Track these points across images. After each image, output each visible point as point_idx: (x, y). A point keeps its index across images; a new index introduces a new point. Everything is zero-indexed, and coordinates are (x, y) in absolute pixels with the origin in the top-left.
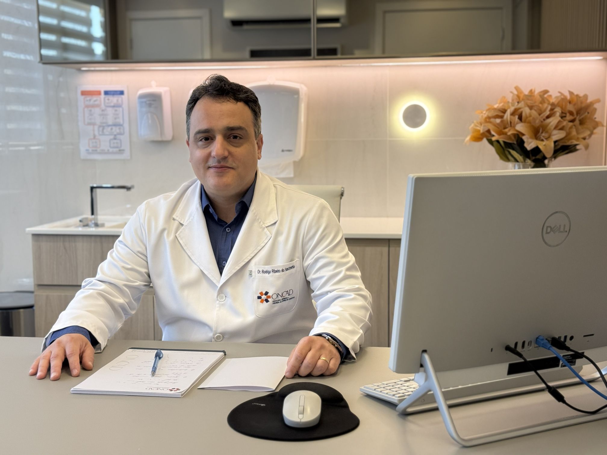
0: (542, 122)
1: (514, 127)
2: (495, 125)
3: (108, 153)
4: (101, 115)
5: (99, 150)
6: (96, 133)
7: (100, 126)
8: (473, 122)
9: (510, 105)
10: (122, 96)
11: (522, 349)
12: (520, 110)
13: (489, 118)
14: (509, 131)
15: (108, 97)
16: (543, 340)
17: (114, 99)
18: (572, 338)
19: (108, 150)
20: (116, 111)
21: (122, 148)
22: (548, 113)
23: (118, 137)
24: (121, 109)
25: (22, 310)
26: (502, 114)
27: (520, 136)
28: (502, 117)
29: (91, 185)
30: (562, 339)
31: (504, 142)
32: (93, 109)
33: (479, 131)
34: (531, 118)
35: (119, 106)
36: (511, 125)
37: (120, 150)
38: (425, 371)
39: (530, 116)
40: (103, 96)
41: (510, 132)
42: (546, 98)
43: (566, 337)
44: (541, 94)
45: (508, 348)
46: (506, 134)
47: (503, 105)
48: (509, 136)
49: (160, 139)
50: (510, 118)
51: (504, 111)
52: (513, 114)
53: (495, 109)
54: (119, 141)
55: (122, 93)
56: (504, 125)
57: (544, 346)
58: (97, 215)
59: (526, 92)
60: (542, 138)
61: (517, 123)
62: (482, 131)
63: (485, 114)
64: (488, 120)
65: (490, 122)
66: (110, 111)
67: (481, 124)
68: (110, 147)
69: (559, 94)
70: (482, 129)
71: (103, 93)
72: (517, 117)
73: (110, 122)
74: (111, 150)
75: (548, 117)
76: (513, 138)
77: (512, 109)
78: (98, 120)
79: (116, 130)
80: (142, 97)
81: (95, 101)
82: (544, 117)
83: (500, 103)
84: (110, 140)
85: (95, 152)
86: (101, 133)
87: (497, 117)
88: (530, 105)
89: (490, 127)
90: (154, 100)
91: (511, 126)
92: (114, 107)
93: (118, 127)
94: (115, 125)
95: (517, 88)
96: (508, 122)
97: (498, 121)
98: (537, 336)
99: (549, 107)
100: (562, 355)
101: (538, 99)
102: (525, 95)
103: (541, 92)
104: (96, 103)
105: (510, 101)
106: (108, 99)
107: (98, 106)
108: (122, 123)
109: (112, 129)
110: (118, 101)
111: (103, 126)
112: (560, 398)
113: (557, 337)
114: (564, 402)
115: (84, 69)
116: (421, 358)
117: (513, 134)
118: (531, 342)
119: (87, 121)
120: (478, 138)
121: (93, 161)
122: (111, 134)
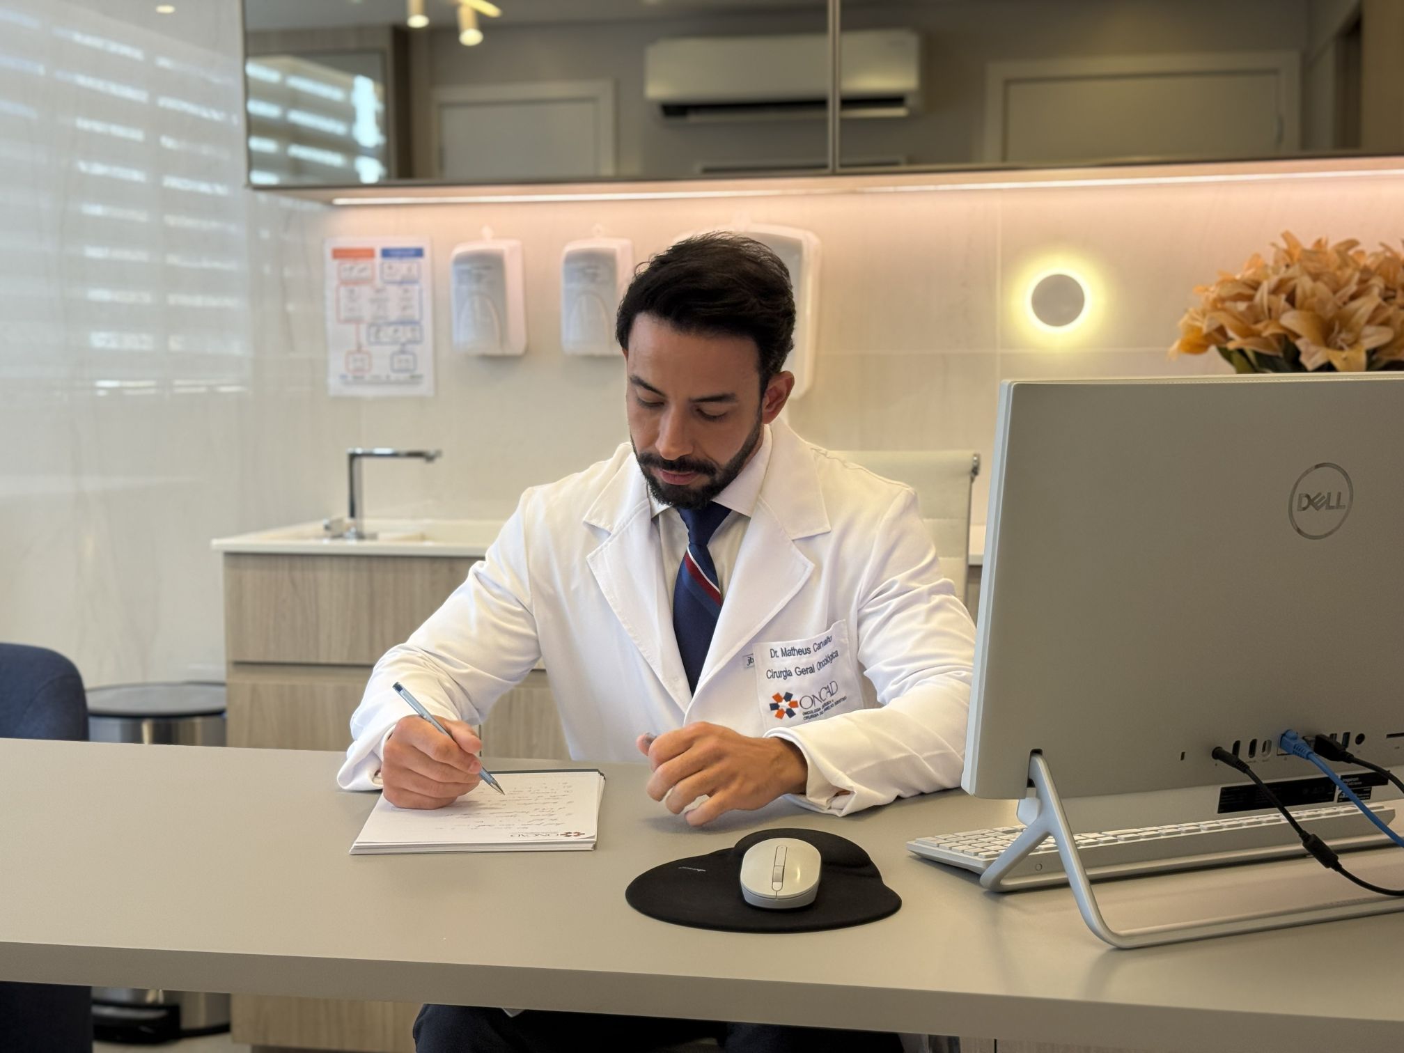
0: (1340, 308)
1: (1277, 319)
2: (1234, 315)
3: (388, 382)
4: (373, 301)
5: (367, 377)
6: (364, 340)
7: (371, 325)
8: (1186, 311)
9: (1270, 272)
10: (420, 260)
11: (1250, 756)
12: (1292, 283)
13: (1222, 300)
14: (1266, 327)
15: (389, 261)
16: (1295, 738)
17: (402, 267)
18: (1360, 739)
19: (388, 377)
20: (406, 291)
21: (418, 372)
22: (1353, 288)
23: (409, 347)
24: (416, 288)
25: (198, 721)
26: (1248, 292)
27: (1291, 339)
28: (1250, 298)
29: (350, 450)
30: (1340, 740)
31: (1257, 354)
32: (357, 289)
33: (1200, 329)
34: (1315, 300)
35: (413, 281)
36: (1272, 314)
37: (413, 377)
38: (1038, 796)
39: (1313, 295)
40: (378, 259)
41: (1268, 330)
42: (1352, 258)
43: (1347, 736)
44: (1342, 248)
45: (1218, 754)
46: (1257, 334)
47: (1255, 273)
48: (1266, 338)
49: (497, 351)
50: (1269, 301)
51: (1255, 286)
52: (1275, 291)
53: (1235, 281)
54: (410, 357)
55: (419, 253)
56: (1255, 315)
57: (1297, 751)
58: (362, 517)
59: (1308, 244)
60: (1340, 343)
61: (1284, 311)
62: (1205, 330)
63: (1213, 292)
64: (1219, 305)
65: (1224, 310)
66: (393, 292)
67: (1204, 314)
68: (394, 371)
69: (1380, 249)
70: (1205, 326)
71: (378, 253)
72: (1283, 297)
73: (393, 316)
74: (394, 376)
75: (1354, 297)
76: (1275, 344)
77: (1274, 279)
78: (367, 312)
79: (405, 333)
80: (461, 260)
81: (362, 270)
82: (1346, 298)
83: (1249, 268)
84: (393, 355)
85: (358, 379)
86: (372, 339)
87: (1239, 297)
88: (1313, 270)
89: (1222, 319)
90: (488, 268)
91: (1270, 317)
92: (401, 283)
93: (408, 328)
94: (403, 322)
95: (1286, 236)
96: (1263, 312)
97: (1242, 306)
98: (1283, 731)
99: (1357, 276)
100: (1339, 775)
101: (1335, 259)
102: (1305, 251)
103: (1341, 244)
104: (364, 274)
105: (1271, 263)
106: (390, 268)
107: (368, 281)
108: (417, 317)
109: (396, 331)
110: (409, 270)
111: (376, 326)
112: (1329, 858)
113: (1328, 735)
114: (1338, 868)
115: (340, 201)
116: (1030, 767)
117: (1274, 335)
118: (1270, 742)
119: (343, 315)
120: (1197, 345)
121: (356, 401)
122: (394, 342)
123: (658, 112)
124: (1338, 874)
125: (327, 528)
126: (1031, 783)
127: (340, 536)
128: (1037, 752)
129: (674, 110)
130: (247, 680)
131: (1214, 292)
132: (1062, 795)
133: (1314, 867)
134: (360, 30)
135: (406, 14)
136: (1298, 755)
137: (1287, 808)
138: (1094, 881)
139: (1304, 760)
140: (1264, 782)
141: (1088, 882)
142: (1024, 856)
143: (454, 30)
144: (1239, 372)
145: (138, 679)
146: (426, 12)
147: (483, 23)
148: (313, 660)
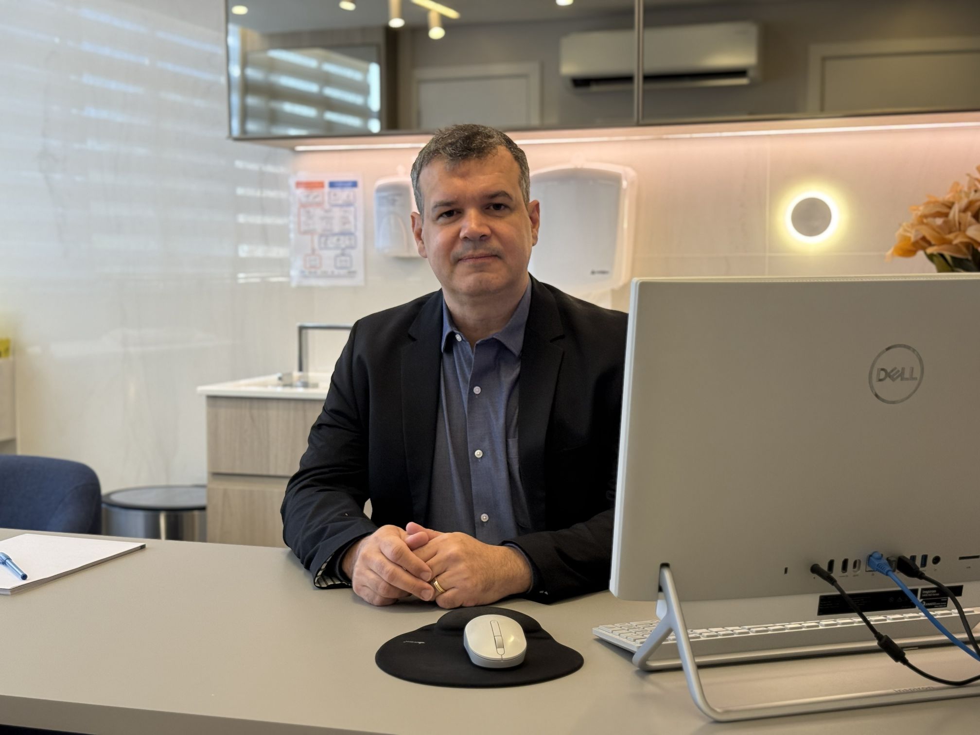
1: (965, 231)
2: (934, 228)
3: (333, 276)
4: (323, 218)
5: (319, 272)
6: (316, 246)
7: (321, 236)
8: (900, 225)
9: (963, 195)
10: (356, 190)
11: (843, 573)
12: (978, 204)
13: (926, 216)
14: (956, 237)
15: (334, 191)
16: (880, 559)
17: (343, 195)
18: (936, 560)
19: (333, 272)
20: (345, 211)
21: (353, 269)
23: (348, 251)
24: (352, 209)
26: (945, 210)
27: (976, 246)
28: (946, 215)
29: (299, 324)
30: (917, 562)
31: (953, 258)
32: (312, 210)
33: (909, 238)
35: (350, 204)
36: (961, 227)
37: (350, 272)
38: (665, 599)
40: (327, 189)
41: (958, 239)
43: (925, 558)
45: (815, 569)
46: (949, 242)
47: (952, 197)
48: (956, 245)
49: (405, 254)
50: (959, 217)
51: (950, 206)
52: (965, 210)
53: (935, 203)
54: (348, 258)
55: (354, 184)
56: (949, 227)
57: (879, 569)
58: (307, 371)
61: (970, 225)
62: (913, 239)
63: (920, 210)
64: (923, 221)
65: (927, 224)
66: (337, 213)
67: (913, 227)
68: (337, 268)
70: (913, 236)
71: (327, 185)
72: (969, 214)
73: (337, 228)
74: (336, 272)
76: (964, 250)
77: (964, 202)
78: (319, 226)
79: (345, 241)
80: (381, 189)
81: (315, 197)
84: (337, 256)
85: (312, 274)
86: (323, 246)
87: (939, 214)
89: (925, 231)
90: (400, 195)
91: (960, 230)
92: (341, 206)
93: (347, 238)
94: (343, 233)
96: (955, 225)
97: (939, 221)
98: (870, 553)
100: (920, 588)
104: (318, 200)
105: (966, 189)
106: (335, 195)
107: (320, 204)
108: (353, 230)
109: (338, 240)
110: (348, 196)
111: (326, 235)
112: (898, 654)
113: (909, 557)
114: (905, 662)
115: (300, 148)
116: (661, 578)
117: (962, 243)
118: (860, 561)
119: (304, 228)
120: (909, 250)
121: (310, 288)
122: (337, 248)
123: (569, 84)
124: (906, 667)
125: (280, 379)
126: (660, 589)
127: (291, 385)
128: (665, 565)
129: (581, 83)
130: (221, 486)
131: (922, 210)
132: (681, 599)
133: (886, 661)
134: (364, 30)
135: (388, 19)
136: (881, 572)
137: (865, 614)
138: (700, 667)
139: (885, 576)
140: (847, 592)
141: (695, 667)
142: (659, 643)
143: (426, 28)
144: (940, 271)
145: (163, 483)
146: (402, 16)
147: (446, 23)
148: (265, 473)
